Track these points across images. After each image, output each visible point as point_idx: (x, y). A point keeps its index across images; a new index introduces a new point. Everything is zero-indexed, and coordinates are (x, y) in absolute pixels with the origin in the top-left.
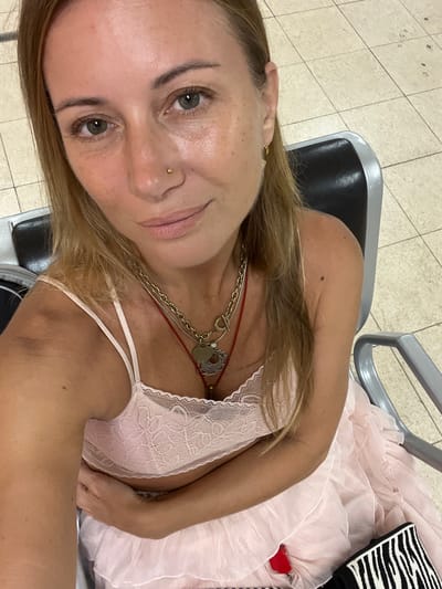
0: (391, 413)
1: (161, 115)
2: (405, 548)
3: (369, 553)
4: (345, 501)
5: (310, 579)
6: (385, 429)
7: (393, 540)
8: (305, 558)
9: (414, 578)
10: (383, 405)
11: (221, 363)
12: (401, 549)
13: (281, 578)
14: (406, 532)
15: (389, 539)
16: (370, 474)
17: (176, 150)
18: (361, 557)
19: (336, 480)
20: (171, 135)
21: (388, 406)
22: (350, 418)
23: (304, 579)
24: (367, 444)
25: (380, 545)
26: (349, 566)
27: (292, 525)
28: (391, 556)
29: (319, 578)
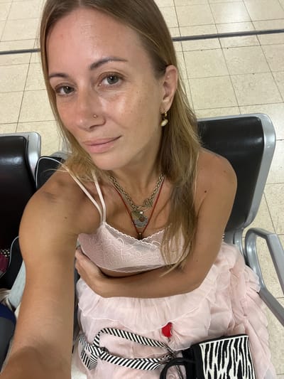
0: (258, 274)
1: (96, 86)
2: (238, 346)
3: (215, 342)
4: (213, 311)
5: (178, 344)
6: (250, 281)
7: (232, 340)
8: (180, 333)
9: (237, 364)
10: (255, 269)
11: (145, 223)
12: (235, 346)
13: (165, 339)
14: (242, 339)
15: (230, 339)
16: (233, 302)
17: (101, 105)
18: (210, 343)
19: (209, 299)
20: (100, 98)
21: (257, 270)
22: (230, 270)
23: (175, 343)
24: (237, 286)
25: (223, 340)
26: (200, 345)
27: (177, 315)
28: (228, 348)
29: (183, 346)
